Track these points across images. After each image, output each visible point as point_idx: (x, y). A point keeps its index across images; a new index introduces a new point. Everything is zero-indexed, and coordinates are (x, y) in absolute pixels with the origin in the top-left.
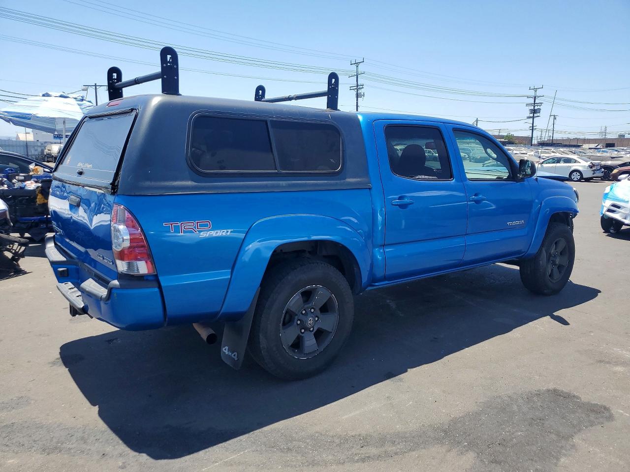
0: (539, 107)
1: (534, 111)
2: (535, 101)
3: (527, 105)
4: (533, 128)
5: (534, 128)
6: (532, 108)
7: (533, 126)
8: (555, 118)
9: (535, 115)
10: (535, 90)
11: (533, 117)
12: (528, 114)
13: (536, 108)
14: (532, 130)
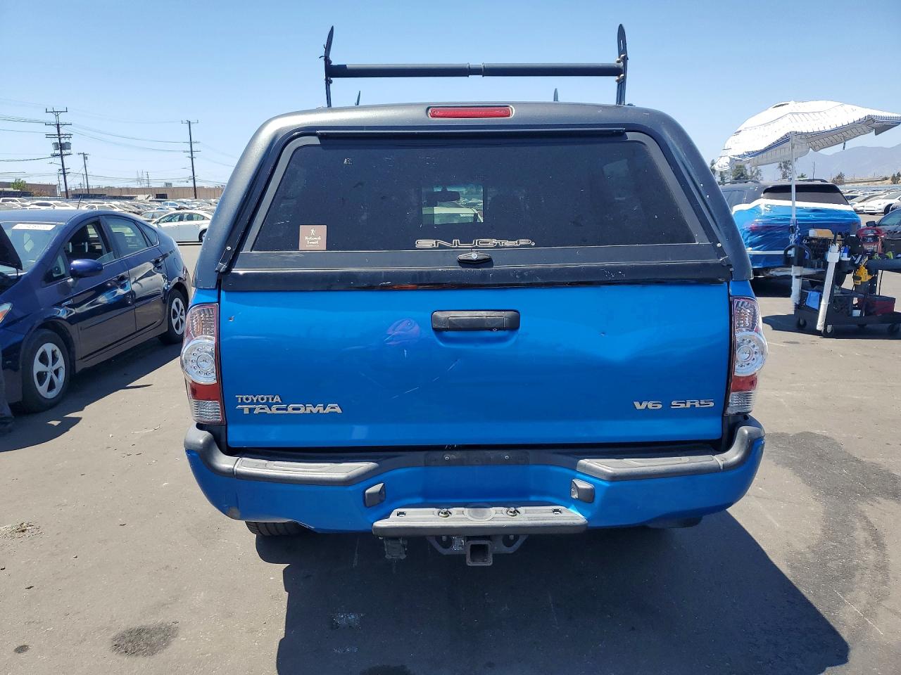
0: (67, 140)
1: (62, 146)
2: (59, 131)
3: (48, 136)
4: (64, 172)
5: (66, 171)
6: (57, 141)
7: (64, 169)
8: (85, 158)
9: (64, 152)
10: (56, 113)
11: (62, 156)
12: (52, 150)
13: (63, 141)
14: (64, 174)
